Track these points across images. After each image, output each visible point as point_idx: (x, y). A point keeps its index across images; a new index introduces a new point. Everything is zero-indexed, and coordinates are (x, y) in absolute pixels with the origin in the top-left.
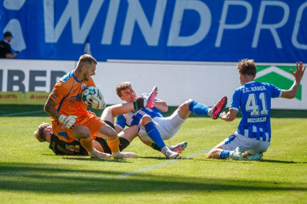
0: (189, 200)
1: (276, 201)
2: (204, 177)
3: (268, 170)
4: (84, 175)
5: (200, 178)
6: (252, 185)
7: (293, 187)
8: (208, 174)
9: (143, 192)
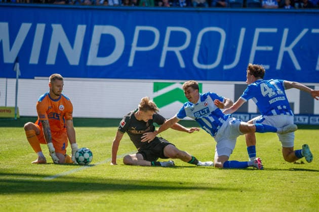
0: (107, 198)
1: (181, 199)
2: (120, 179)
3: (174, 172)
4: (15, 178)
5: (116, 180)
6: (160, 185)
7: (196, 186)
8: (123, 176)
9: (67, 192)
